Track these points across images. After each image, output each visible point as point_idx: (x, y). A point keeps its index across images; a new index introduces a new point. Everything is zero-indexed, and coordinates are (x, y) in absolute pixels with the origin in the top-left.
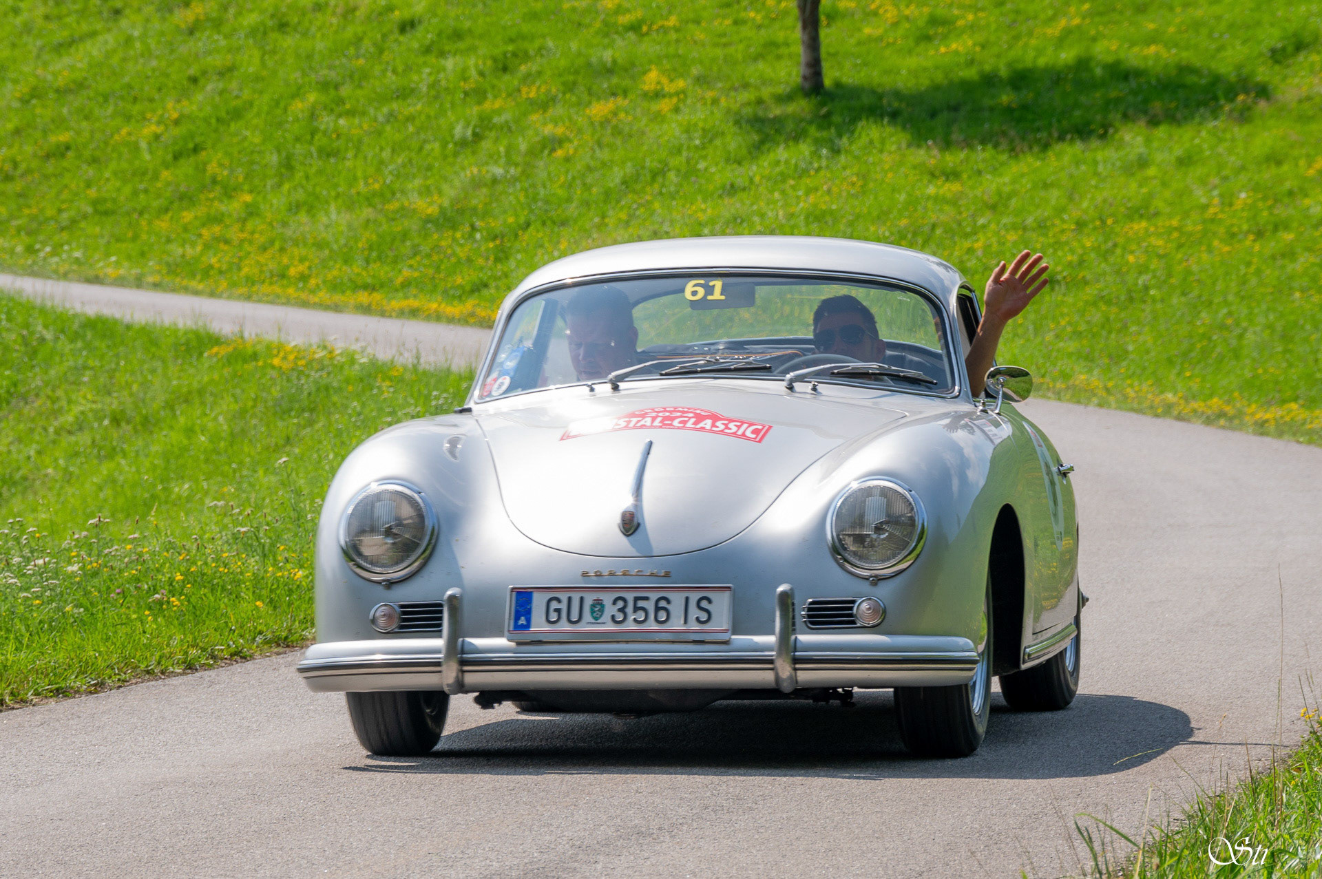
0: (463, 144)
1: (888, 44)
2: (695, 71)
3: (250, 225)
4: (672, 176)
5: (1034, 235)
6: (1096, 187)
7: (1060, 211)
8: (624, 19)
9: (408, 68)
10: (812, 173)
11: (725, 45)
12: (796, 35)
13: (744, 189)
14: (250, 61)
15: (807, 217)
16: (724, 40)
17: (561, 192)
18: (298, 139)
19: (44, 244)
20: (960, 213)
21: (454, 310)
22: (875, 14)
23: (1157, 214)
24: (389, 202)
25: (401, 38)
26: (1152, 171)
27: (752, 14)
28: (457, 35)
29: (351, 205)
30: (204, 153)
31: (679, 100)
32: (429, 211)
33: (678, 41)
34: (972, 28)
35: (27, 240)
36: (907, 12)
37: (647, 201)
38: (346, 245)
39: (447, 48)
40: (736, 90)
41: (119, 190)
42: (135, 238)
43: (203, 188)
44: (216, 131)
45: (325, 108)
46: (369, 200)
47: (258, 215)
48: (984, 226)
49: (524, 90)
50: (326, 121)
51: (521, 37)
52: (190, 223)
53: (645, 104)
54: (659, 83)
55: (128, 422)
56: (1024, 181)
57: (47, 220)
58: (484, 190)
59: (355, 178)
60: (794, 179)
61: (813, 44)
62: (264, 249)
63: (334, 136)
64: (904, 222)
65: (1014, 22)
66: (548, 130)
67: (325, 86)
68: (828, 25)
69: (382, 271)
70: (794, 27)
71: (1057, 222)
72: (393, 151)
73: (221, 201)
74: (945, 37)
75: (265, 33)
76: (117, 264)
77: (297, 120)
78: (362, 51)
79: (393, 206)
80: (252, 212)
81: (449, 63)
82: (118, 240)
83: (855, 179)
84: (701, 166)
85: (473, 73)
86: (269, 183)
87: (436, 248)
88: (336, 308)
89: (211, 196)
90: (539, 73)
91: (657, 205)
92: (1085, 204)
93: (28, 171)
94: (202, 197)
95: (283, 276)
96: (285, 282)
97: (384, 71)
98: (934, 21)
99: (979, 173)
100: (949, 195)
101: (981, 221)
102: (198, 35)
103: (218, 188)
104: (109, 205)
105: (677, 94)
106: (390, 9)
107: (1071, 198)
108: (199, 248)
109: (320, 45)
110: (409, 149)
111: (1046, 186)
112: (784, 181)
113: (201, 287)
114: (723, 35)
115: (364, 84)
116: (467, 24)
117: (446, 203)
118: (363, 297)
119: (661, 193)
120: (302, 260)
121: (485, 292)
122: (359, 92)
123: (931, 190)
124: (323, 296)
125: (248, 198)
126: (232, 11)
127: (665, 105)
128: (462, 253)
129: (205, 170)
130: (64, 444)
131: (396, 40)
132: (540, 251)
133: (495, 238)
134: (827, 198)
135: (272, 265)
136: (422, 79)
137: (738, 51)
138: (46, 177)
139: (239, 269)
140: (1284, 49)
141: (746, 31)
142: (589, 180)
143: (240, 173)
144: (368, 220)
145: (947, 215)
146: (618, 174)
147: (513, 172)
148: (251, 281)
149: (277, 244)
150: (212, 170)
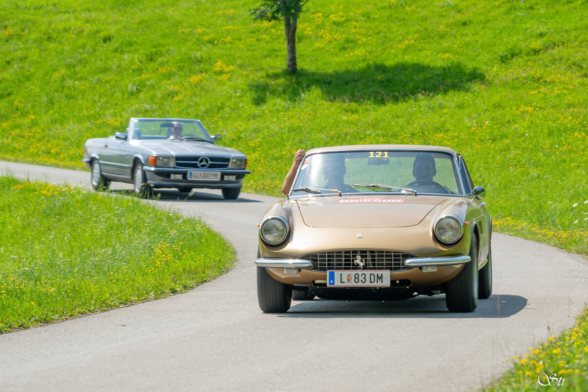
0: (132, 94)
1: (327, 51)
2: (238, 62)
3: (33, 130)
4: (227, 109)
6: (420, 118)
7: (403, 128)
8: (206, 38)
9: (107, 58)
10: (291, 109)
11: (252, 50)
12: (284, 46)
13: (259, 116)
14: (34, 54)
15: (289, 129)
16: (252, 48)
18: (56, 91)
20: (358, 129)
22: (321, 37)
23: (447, 130)
25: (104, 45)
26: (445, 111)
27: (265, 36)
28: (130, 44)
29: (80, 121)
30: (12, 96)
31: (231, 75)
32: (115, 124)
33: (231, 48)
34: (364, 45)
36: (335, 37)
37: (216, 121)
38: (77, 139)
39: (125, 50)
40: (257, 71)
43: (12, 112)
44: (18, 86)
45: (69, 76)
46: (88, 119)
47: (37, 125)
48: (369, 135)
49: (160, 69)
50: (69, 82)
51: (160, 45)
52: (6, 128)
53: (216, 77)
54: (221, 67)
56: (388, 114)
58: (141, 115)
59: (82, 109)
60: (283, 112)
61: (292, 50)
62: (40, 140)
63: (72, 89)
64: (333, 132)
65: (385, 41)
66: (171, 88)
67: (69, 66)
68: (299, 42)
70: (284, 43)
71: (402, 133)
72: (100, 97)
73: (20, 118)
74: (352, 49)
75: (41, 42)
77: (55, 81)
78: (86, 50)
79: (98, 122)
80: (34, 123)
81: (126, 57)
83: (311, 112)
84: (241, 105)
85: (136, 61)
86: (43, 110)
88: (74, 168)
89: (15, 116)
90: (167, 62)
91: (220, 123)
92: (415, 125)
94: (12, 116)
95: (49, 153)
96: (49, 156)
97: (96, 60)
98: (348, 41)
99: (367, 110)
100: (353, 120)
101: (368, 132)
102: (10, 42)
103: (19, 112)
105: (230, 72)
106: (99, 32)
107: (409, 122)
108: (10, 140)
109: (67, 48)
110: (107, 95)
111: (398, 117)
112: (278, 113)
113: (12, 158)
114: (252, 46)
115: (87, 66)
116: (134, 39)
119: (222, 118)
120: (57, 146)
122: (85, 69)
123: (345, 118)
124: (67, 162)
125: (33, 117)
126: (26, 31)
127: (224, 77)
129: (13, 104)
131: (102, 46)
134: (298, 121)
135: (44, 148)
136: (114, 63)
137: (258, 54)
139: (28, 149)
140: (506, 56)
141: (262, 44)
142: (190, 110)
143: (29, 105)
144: (88, 128)
145: (352, 129)
146: (203, 108)
147: (154, 106)
148: (33, 155)
149: (46, 138)
150: (16, 104)
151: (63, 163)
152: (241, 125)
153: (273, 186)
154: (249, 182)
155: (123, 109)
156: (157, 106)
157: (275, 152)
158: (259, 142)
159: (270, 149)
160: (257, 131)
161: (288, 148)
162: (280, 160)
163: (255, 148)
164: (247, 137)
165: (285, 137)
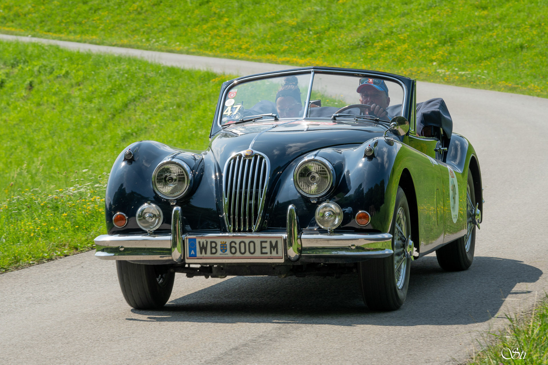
3: (228, 30)
4: (381, 10)
5: (515, 30)
6: (538, 12)
7: (524, 21)
10: (433, 8)
13: (408, 14)
15: (431, 24)
17: (341, 16)
19: (153, 38)
20: (487, 22)
24: (278, 20)
29: (265, 22)
30: (210, 3)
32: (293, 24)
35: (147, 36)
37: (373, 19)
38: (263, 37)
41: (180, 17)
42: (185, 36)
43: (211, 17)
46: (271, 20)
47: (231, 26)
48: (497, 27)
52: (206, 29)
55: (183, 107)
56: (511, 10)
57: (154, 28)
58: (313, 16)
59: (266, 12)
60: (426, 10)
62: (233, 38)
64: (467, 26)
69: (276, 46)
71: (523, 25)
73: (217, 21)
76: (180, 45)
79: (279, 22)
80: (228, 25)
82: (180, 36)
83: (449, 10)
84: (393, 5)
86: (235, 13)
87: (295, 38)
88: (260, 61)
89: (213, 19)
91: (376, 21)
92: (534, 18)
93: (147, 11)
94: (210, 19)
95: (240, 48)
96: (241, 51)
99: (494, 7)
100: (484, 15)
101: (495, 25)
103: (216, 15)
104: (176, 23)
107: (528, 16)
108: (209, 38)
111: (519, 11)
112: (423, 11)
113: (210, 53)
117: (299, 20)
118: (269, 57)
119: (378, 16)
120: (247, 42)
121: (314, 54)
123: (477, 14)
124: (255, 56)
125: (227, 19)
128: (305, 39)
129: (211, 10)
130: (159, 115)
132: (334, 38)
133: (317, 33)
134: (439, 17)
135: (236, 45)
138: (153, 13)
139: (224, 46)
142: (351, 11)
143: (224, 10)
144: (271, 27)
145: (483, 23)
146: (362, 9)
148: (228, 51)
149: (238, 37)
150: (214, 9)
151: (251, 57)
152: (393, 22)
153: (419, 72)
154: (400, 69)
155: (299, 12)
156: (326, 8)
157: (420, 43)
158: (408, 35)
159: (417, 41)
160: (406, 26)
161: (431, 40)
162: (425, 50)
163: (405, 40)
164: (398, 32)
165: (429, 31)
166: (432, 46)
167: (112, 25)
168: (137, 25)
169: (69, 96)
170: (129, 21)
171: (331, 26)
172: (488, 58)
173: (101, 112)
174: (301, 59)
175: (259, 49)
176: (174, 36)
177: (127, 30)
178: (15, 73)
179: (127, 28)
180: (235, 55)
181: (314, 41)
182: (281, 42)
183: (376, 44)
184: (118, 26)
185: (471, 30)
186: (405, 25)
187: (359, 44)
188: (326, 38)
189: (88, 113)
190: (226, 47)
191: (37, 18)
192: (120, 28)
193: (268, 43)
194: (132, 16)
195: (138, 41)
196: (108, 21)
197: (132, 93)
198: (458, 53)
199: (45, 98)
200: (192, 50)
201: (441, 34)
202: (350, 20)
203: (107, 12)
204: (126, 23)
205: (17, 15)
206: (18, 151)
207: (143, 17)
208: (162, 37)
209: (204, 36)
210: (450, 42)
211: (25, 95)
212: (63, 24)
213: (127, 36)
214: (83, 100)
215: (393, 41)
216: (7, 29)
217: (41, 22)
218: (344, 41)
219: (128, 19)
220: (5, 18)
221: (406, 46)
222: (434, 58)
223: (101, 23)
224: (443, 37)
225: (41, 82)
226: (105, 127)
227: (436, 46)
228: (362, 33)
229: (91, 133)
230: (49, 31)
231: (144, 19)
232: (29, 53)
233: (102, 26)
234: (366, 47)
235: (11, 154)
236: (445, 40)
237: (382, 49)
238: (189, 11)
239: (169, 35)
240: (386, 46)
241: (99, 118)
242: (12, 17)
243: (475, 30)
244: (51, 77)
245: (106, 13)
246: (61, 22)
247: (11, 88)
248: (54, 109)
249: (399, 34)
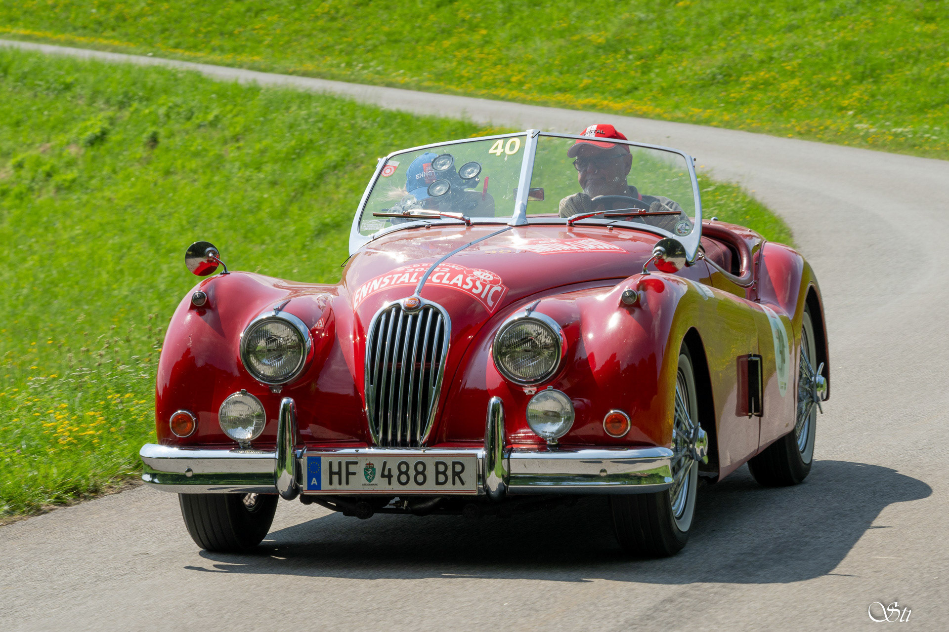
3: (486, 50)
4: (752, 19)
10: (841, 17)
13: (798, 27)
15: (839, 46)
17: (682, 29)
19: (358, 61)
20: (936, 44)
21: (619, 105)
24: (574, 35)
29: (550, 37)
30: (456, 3)
32: (600, 41)
35: (346, 59)
37: (738, 36)
38: (547, 63)
41: (403, 26)
42: (414, 57)
43: (456, 26)
46: (561, 34)
47: (491, 43)
52: (448, 48)
57: (358, 45)
58: (634, 28)
59: (552, 20)
60: (830, 21)
62: (495, 64)
64: (900, 49)
69: (570, 79)
73: (467, 34)
76: (404, 74)
79: (576, 38)
80: (487, 42)
82: (404, 58)
83: (868, 21)
84: (772, 11)
86: (500, 22)
87: (604, 65)
88: (545, 104)
89: (461, 30)
91: (743, 38)
93: (345, 15)
94: (455, 31)
95: (509, 82)
96: (509, 86)
100: (929, 32)
103: (466, 24)
104: (396, 37)
108: (454, 64)
112: (823, 23)
113: (458, 90)
117: (609, 35)
118: (559, 97)
119: (746, 30)
120: (520, 72)
121: (636, 93)
123: (917, 29)
124: (535, 96)
125: (484, 32)
128: (621, 67)
129: (456, 15)
132: (671, 67)
133: (642, 58)
134: (851, 34)
135: (501, 76)
139: (481, 77)
142: (700, 21)
143: (479, 15)
144: (561, 47)
145: (929, 45)
146: (718, 18)
147: (652, 16)
148: (487, 85)
149: (504, 62)
150: (461, 15)
151: (529, 97)
152: (773, 41)
155: (609, 20)
156: (656, 14)
157: (820, 78)
158: (799, 64)
159: (814, 74)
160: (795, 48)
161: (839, 72)
162: (828, 89)
163: (793, 72)
164: (781, 58)
165: (835, 56)
166: (840, 83)
167: (286, 38)
168: (329, 39)
169: (220, 158)
170: (315, 32)
171: (665, 46)
172: (937, 105)
173: (277, 187)
174: (616, 102)
175: (542, 83)
176: (394, 59)
177: (311, 47)
178: (126, 119)
179: (311, 43)
180: (502, 92)
181: (636, 72)
182: (579, 73)
183: (743, 79)
184: (295, 40)
185: (909, 57)
186: (794, 46)
187: (714, 77)
188: (657, 67)
189: (254, 189)
190: (484, 79)
191: (155, 23)
192: (300, 44)
193: (556, 74)
194: (321, 23)
195: (332, 66)
196: (278, 32)
197: (332, 156)
198: (887, 94)
199: (179, 162)
200: (426, 84)
201: (857, 64)
202: (697, 36)
203: (277, 15)
204: (309, 36)
205: (121, 18)
206: (133, 251)
207: (339, 26)
208: (372, 60)
209: (446, 60)
210: (872, 77)
211: (145, 155)
212: (201, 35)
213: (311, 57)
214: (246, 166)
215: (773, 73)
216: (105, 42)
217: (163, 31)
218: (688, 73)
219: (314, 29)
220: (100, 23)
221: (795, 82)
222: (845, 103)
223: (267, 35)
224: (860, 69)
225: (172, 135)
226: (284, 213)
227: (847, 83)
228: (720, 59)
229: (260, 222)
230: (177, 46)
231: (341, 30)
232: (150, 84)
233: (268, 40)
234: (726, 83)
235: (121, 258)
236: (863, 73)
237: (754, 87)
238: (419, 16)
239: (384, 56)
240: (761, 82)
241: (275, 199)
242: (112, 21)
243: (913, 58)
244: (189, 125)
245: (275, 18)
246: (197, 31)
247: (120, 143)
248: (195, 181)
249: (784, 62)
